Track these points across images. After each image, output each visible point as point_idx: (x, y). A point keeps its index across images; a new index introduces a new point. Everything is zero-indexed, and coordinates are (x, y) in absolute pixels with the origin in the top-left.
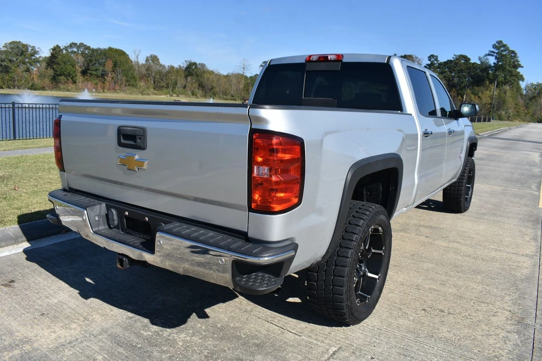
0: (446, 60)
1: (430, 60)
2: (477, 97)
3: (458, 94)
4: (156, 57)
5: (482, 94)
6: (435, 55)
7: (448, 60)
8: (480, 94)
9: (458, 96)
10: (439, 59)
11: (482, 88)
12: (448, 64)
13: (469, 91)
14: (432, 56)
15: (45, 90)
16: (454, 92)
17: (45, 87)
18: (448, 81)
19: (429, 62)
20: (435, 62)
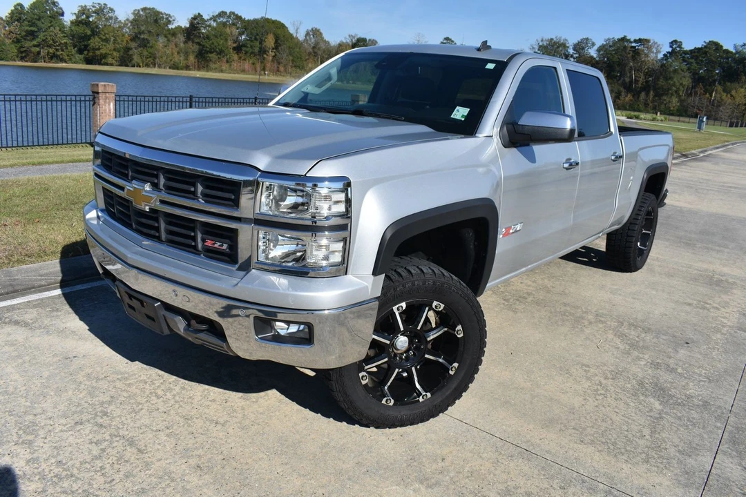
0: (693, 48)
1: (671, 47)
2: (729, 96)
3: (706, 92)
4: (318, 31)
5: (736, 92)
6: (679, 41)
7: (695, 48)
8: (733, 93)
9: (706, 94)
10: (683, 46)
11: (736, 85)
12: (694, 52)
13: (719, 88)
14: (675, 41)
15: (190, 70)
16: (701, 89)
17: (189, 66)
18: (693, 75)
19: (670, 50)
20: (678, 49)
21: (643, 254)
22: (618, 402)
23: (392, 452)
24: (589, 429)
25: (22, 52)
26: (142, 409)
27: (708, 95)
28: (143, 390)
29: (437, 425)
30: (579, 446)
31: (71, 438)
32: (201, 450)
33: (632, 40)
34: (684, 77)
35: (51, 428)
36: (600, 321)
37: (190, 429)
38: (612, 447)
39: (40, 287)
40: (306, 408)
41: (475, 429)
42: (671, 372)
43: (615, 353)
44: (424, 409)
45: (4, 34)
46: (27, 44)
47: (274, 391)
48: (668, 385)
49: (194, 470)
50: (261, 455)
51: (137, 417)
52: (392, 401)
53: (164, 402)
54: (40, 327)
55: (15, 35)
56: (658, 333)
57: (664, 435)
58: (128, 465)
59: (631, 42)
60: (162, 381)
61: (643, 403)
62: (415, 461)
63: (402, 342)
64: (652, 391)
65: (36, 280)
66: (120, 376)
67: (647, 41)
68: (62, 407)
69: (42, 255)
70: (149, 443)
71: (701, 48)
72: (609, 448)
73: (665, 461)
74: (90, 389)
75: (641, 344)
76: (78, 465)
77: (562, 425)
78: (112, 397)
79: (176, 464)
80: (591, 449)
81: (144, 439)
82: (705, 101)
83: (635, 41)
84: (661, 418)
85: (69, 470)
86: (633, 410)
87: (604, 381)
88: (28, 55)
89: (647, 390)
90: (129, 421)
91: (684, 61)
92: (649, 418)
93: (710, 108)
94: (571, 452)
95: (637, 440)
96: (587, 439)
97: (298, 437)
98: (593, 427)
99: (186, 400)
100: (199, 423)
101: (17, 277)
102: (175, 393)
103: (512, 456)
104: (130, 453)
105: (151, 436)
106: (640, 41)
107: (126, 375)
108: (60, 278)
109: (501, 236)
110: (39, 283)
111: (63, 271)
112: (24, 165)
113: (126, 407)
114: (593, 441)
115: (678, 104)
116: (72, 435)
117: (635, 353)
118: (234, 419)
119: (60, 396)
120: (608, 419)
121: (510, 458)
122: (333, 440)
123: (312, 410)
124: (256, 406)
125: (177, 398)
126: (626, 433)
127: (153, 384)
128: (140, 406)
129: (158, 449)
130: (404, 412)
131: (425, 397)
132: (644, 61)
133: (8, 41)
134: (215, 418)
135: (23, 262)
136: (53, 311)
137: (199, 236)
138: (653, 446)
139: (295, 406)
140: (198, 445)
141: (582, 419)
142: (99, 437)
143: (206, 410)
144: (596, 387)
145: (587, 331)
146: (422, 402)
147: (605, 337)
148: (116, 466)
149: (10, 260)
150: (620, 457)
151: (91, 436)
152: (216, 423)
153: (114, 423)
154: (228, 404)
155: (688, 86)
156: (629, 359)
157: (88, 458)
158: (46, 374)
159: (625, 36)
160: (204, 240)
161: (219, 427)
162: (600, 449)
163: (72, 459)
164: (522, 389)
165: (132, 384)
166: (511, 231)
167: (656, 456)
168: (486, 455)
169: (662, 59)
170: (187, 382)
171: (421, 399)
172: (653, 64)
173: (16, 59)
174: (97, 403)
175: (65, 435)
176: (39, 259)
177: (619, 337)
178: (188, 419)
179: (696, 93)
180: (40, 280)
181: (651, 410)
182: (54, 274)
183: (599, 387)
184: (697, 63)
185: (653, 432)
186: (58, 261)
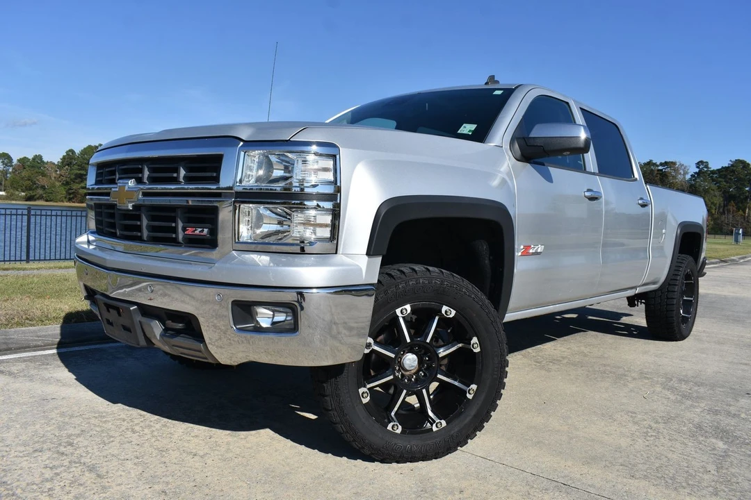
0: (720, 167)
1: (698, 167)
3: (738, 209)
6: (705, 161)
7: (723, 167)
9: (739, 211)
10: (710, 166)
12: (723, 171)
14: (701, 162)
16: (733, 206)
18: (723, 193)
19: (697, 170)
20: (705, 169)
21: (688, 322)
22: (673, 442)
23: (399, 484)
24: (640, 466)
25: (70, 194)
26: (113, 441)
27: (741, 212)
28: (118, 427)
29: (455, 461)
30: (630, 480)
31: (25, 463)
32: (170, 477)
33: (658, 163)
34: (715, 196)
35: (5, 454)
36: (645, 377)
37: (163, 459)
38: (670, 481)
39: (35, 346)
40: (301, 444)
41: (501, 465)
42: (733, 417)
43: (666, 402)
44: (438, 440)
45: (55, 177)
46: (75, 186)
47: (268, 430)
48: (732, 428)
49: (158, 495)
50: (240, 484)
51: (105, 448)
52: (400, 427)
53: (139, 436)
54: (25, 376)
55: (65, 179)
56: (713, 386)
57: (733, 471)
58: (81, 488)
59: (658, 166)
60: (142, 419)
61: (703, 443)
62: (426, 492)
63: (410, 360)
64: (713, 432)
65: (32, 340)
66: (97, 415)
67: (674, 163)
68: (24, 438)
69: (44, 319)
70: (113, 470)
71: (728, 167)
72: (667, 482)
73: (738, 494)
74: (61, 424)
75: (695, 395)
76: (24, 484)
77: (607, 462)
78: (82, 431)
79: (138, 489)
80: (643, 483)
81: (107, 466)
82: (738, 218)
83: (661, 164)
84: (728, 456)
85: (12, 490)
86: (693, 449)
87: (654, 426)
88: (76, 196)
89: (706, 432)
90: (95, 450)
91: (713, 180)
92: (712, 456)
93: (745, 224)
94: (620, 486)
95: (701, 475)
96: (637, 475)
97: (287, 469)
98: (645, 464)
99: (164, 435)
100: (174, 455)
101: (13, 337)
102: (154, 429)
103: (546, 489)
104: (88, 477)
105: (117, 463)
106: (666, 164)
107: (104, 414)
108: (58, 340)
109: (520, 254)
110: (35, 343)
111: (62, 334)
112: (50, 268)
113: (96, 439)
114: (645, 476)
115: (712, 223)
116: (27, 460)
117: (689, 402)
118: (216, 452)
119: (26, 428)
120: (663, 457)
121: (544, 491)
122: (328, 472)
123: (308, 446)
124: (244, 442)
125: (155, 433)
126: (686, 469)
127: (133, 422)
128: (112, 439)
129: (121, 475)
130: (414, 443)
131: (439, 425)
132: (672, 183)
133: (58, 184)
134: (194, 451)
135: (22, 325)
136: (44, 364)
137: (180, 225)
138: (721, 480)
139: (289, 443)
140: (168, 473)
141: (631, 456)
142: (56, 463)
143: (185, 444)
144: (645, 430)
145: (631, 386)
146: (436, 431)
147: (652, 389)
148: (67, 488)
149: (9, 322)
150: (681, 490)
151: (47, 462)
152: (195, 455)
153: (78, 452)
154: (212, 439)
155: (720, 204)
156: (683, 407)
157: (37, 480)
158: (17, 410)
159: (651, 161)
160: (184, 229)
161: (197, 458)
162: (655, 483)
163: (18, 480)
164: (558, 431)
165: (109, 421)
166: (531, 251)
167: (726, 489)
168: (514, 488)
169: (690, 179)
170: (170, 421)
171: (435, 429)
172: (682, 186)
173: (64, 200)
174: (64, 435)
175: (18, 460)
176: (40, 323)
177: (668, 390)
178: (161, 451)
179: (729, 211)
180: (36, 340)
181: (714, 449)
182: (53, 336)
183: (649, 430)
184: (727, 182)
185: (718, 469)
186: (59, 325)
